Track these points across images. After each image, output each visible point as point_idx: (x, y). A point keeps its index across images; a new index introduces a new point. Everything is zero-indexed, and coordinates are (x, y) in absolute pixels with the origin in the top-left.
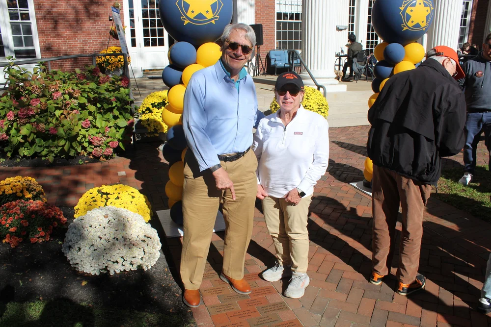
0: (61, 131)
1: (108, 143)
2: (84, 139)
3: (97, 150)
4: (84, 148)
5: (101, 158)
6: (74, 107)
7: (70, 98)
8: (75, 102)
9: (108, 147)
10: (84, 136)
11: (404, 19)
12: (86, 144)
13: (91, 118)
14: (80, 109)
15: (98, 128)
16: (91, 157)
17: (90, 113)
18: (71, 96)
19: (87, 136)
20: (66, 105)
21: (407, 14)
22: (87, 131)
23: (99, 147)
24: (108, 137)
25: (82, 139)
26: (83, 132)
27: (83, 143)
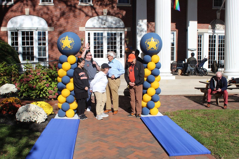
0: (37, 87)
1: (55, 93)
2: (46, 91)
3: (50, 96)
4: (46, 95)
5: (52, 99)
6: (44, 79)
7: (43, 76)
8: (44, 77)
9: (55, 95)
10: (46, 90)
11: (147, 46)
12: (47, 93)
13: (49, 83)
14: (46, 80)
15: (52, 87)
16: (49, 99)
17: (49, 82)
18: (44, 74)
19: (48, 90)
20: (41, 78)
21: (148, 44)
22: (48, 88)
23: (51, 94)
24: (56, 91)
25: (45, 91)
26: (46, 88)
27: (46, 92)
